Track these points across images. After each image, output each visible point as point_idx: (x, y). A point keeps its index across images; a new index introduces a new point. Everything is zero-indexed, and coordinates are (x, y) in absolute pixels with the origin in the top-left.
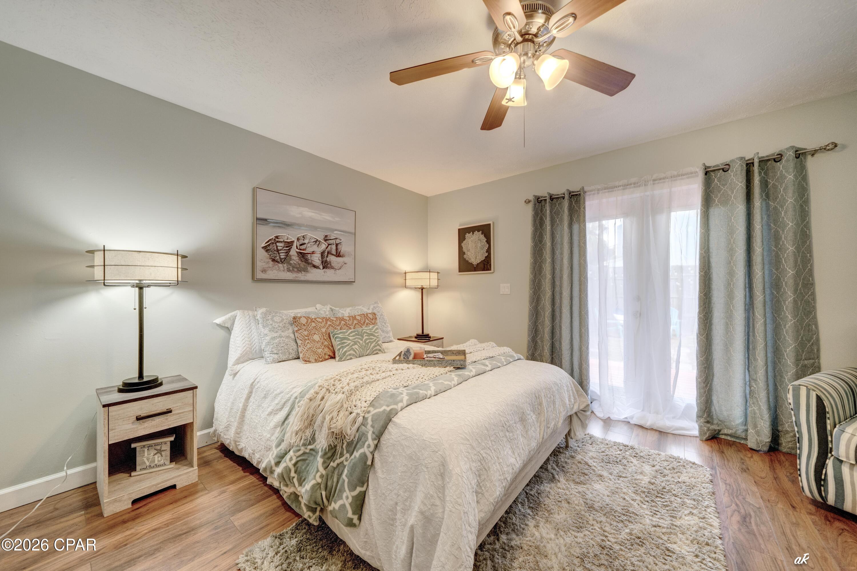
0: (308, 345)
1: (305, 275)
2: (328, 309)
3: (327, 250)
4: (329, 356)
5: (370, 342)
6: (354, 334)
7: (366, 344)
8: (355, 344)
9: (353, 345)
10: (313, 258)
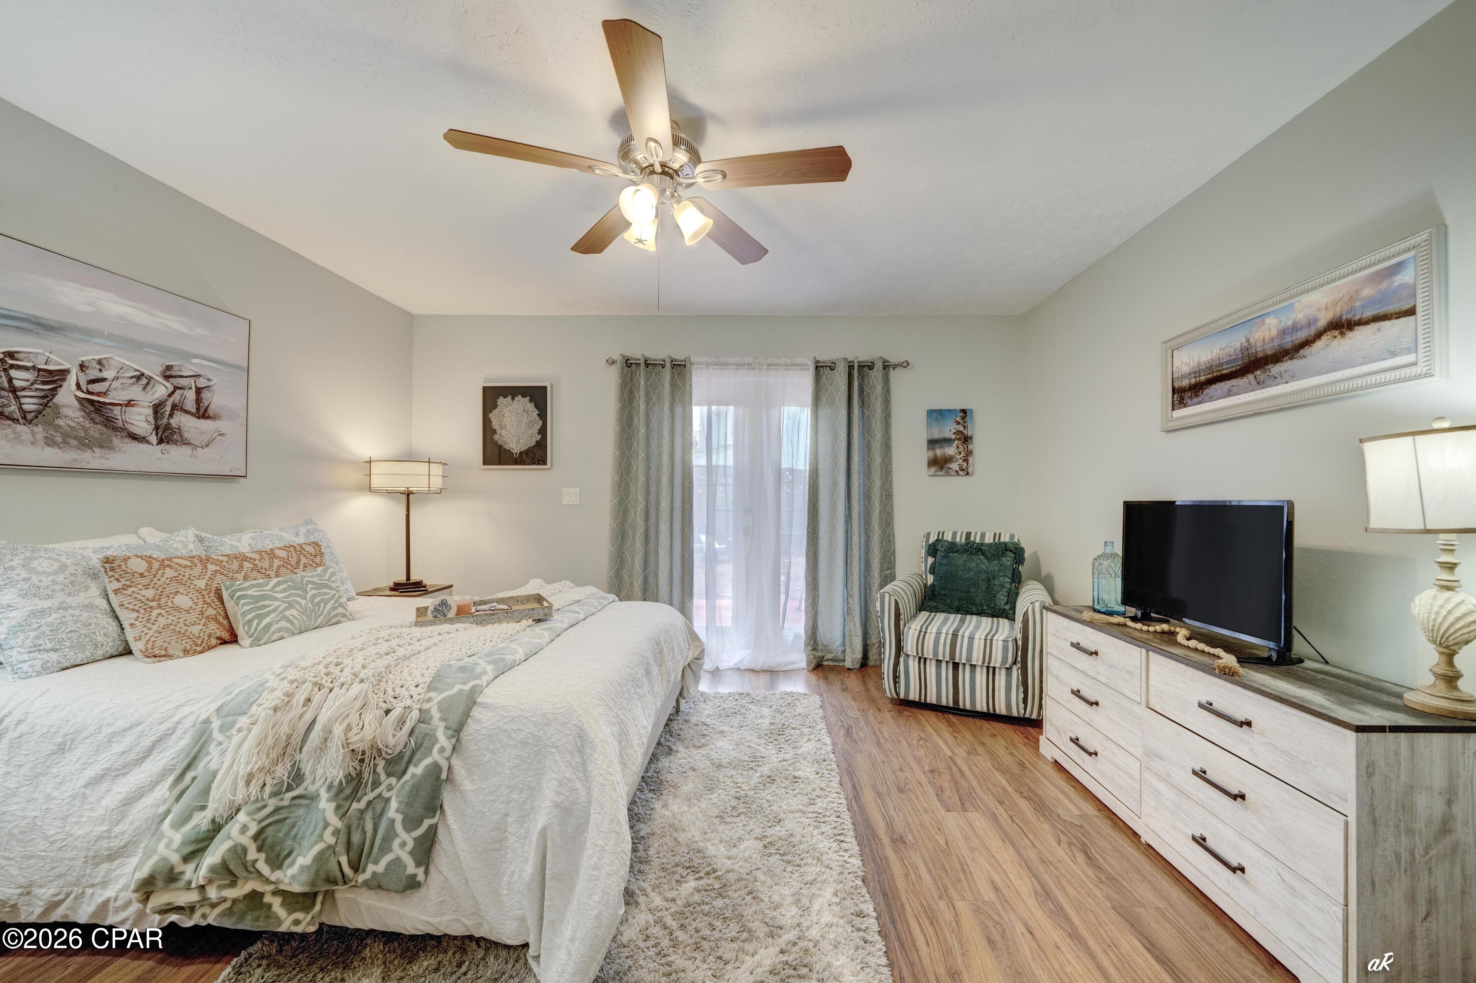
0: (160, 619)
1: (102, 457)
2: (191, 537)
3: (171, 399)
4: (219, 638)
5: (322, 600)
6: (284, 586)
7: (314, 605)
8: (291, 606)
9: (285, 609)
10: (127, 417)
